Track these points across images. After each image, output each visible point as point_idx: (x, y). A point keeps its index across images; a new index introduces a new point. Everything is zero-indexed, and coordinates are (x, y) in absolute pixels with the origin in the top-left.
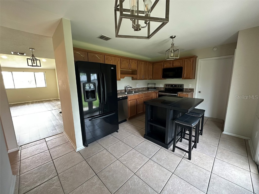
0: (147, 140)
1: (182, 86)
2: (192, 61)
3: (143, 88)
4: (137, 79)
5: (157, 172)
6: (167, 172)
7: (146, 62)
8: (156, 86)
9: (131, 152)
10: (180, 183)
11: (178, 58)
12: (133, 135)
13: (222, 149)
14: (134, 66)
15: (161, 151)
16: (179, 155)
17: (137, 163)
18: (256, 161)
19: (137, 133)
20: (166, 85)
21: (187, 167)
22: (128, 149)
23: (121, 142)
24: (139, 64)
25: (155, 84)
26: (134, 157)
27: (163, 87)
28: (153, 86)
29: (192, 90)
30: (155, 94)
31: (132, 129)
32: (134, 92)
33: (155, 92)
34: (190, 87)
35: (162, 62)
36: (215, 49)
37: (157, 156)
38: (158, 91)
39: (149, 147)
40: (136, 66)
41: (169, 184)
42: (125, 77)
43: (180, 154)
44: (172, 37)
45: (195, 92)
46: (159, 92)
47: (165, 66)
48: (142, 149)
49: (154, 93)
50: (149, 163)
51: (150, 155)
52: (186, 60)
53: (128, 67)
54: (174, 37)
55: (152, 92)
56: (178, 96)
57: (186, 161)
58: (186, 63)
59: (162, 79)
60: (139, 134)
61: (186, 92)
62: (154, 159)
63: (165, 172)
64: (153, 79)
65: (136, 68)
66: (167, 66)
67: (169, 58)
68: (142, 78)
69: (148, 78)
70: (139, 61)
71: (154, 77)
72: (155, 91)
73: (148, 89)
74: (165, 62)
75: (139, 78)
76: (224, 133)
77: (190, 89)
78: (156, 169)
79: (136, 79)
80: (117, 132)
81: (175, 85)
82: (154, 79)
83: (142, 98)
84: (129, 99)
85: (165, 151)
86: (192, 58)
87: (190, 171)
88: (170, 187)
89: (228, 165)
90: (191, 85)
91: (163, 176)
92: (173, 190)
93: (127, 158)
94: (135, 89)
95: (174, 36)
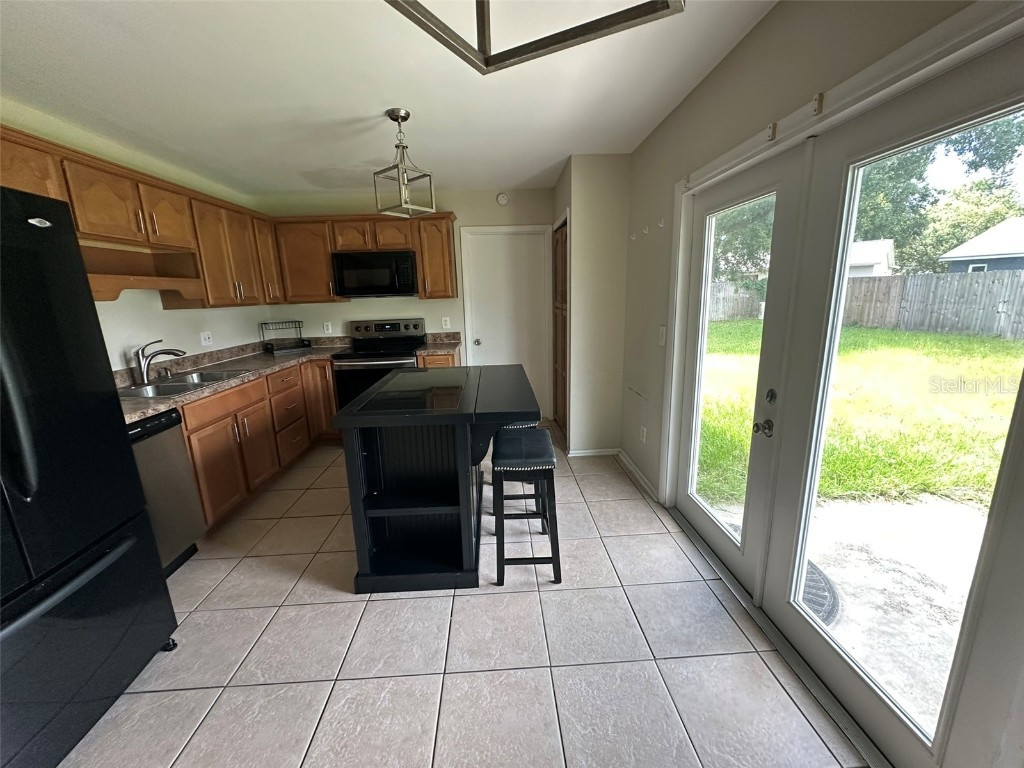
0: (375, 596)
1: (418, 324)
2: (444, 231)
3: (242, 349)
4: (202, 300)
5: (504, 708)
6: (533, 679)
7: (236, 211)
8: (306, 334)
9: (335, 707)
10: (589, 684)
11: (433, 211)
12: (292, 613)
13: (597, 504)
14: (171, 228)
15: (463, 609)
16: (523, 584)
17: (406, 740)
18: (662, 501)
19: (306, 590)
20: (356, 326)
21: (568, 613)
22: (309, 705)
23: (237, 697)
24: (201, 218)
25: (298, 324)
26: (368, 721)
27: (339, 333)
28: (291, 334)
29: (454, 340)
30: (317, 371)
31: (260, 582)
32: (195, 378)
33: (311, 361)
34: (448, 326)
35: (324, 222)
36: (503, 200)
37: (461, 639)
38: (328, 356)
39: (408, 621)
40: (188, 230)
41: (568, 720)
42: (125, 294)
43: (523, 578)
44: (393, 115)
45: (463, 343)
46: (337, 357)
47: (340, 240)
48: (382, 656)
49: (309, 370)
50: (452, 695)
51: (434, 656)
52: (422, 223)
53: (134, 227)
54: (405, 119)
55: (303, 363)
56: (421, 366)
57: (552, 593)
58: (424, 235)
59: (334, 301)
60: (318, 589)
61: (436, 346)
62: (458, 661)
63: (526, 683)
64: (285, 299)
65: (190, 237)
66: (349, 240)
67: (398, 207)
68: (232, 295)
69: (262, 299)
70: (195, 201)
71: (290, 294)
72: (314, 357)
73: (268, 349)
74: (336, 225)
75: (215, 299)
76: (573, 453)
77: (448, 335)
78: (491, 698)
79: (203, 304)
80: (170, 646)
81: (395, 325)
82: (291, 303)
83: (262, 400)
84: (191, 421)
85: (473, 600)
86: (443, 218)
87: (582, 619)
88: (579, 728)
89: (632, 542)
90: (448, 319)
91: (533, 704)
92: (590, 729)
93: (337, 754)
94: (196, 359)
95: (402, 113)
